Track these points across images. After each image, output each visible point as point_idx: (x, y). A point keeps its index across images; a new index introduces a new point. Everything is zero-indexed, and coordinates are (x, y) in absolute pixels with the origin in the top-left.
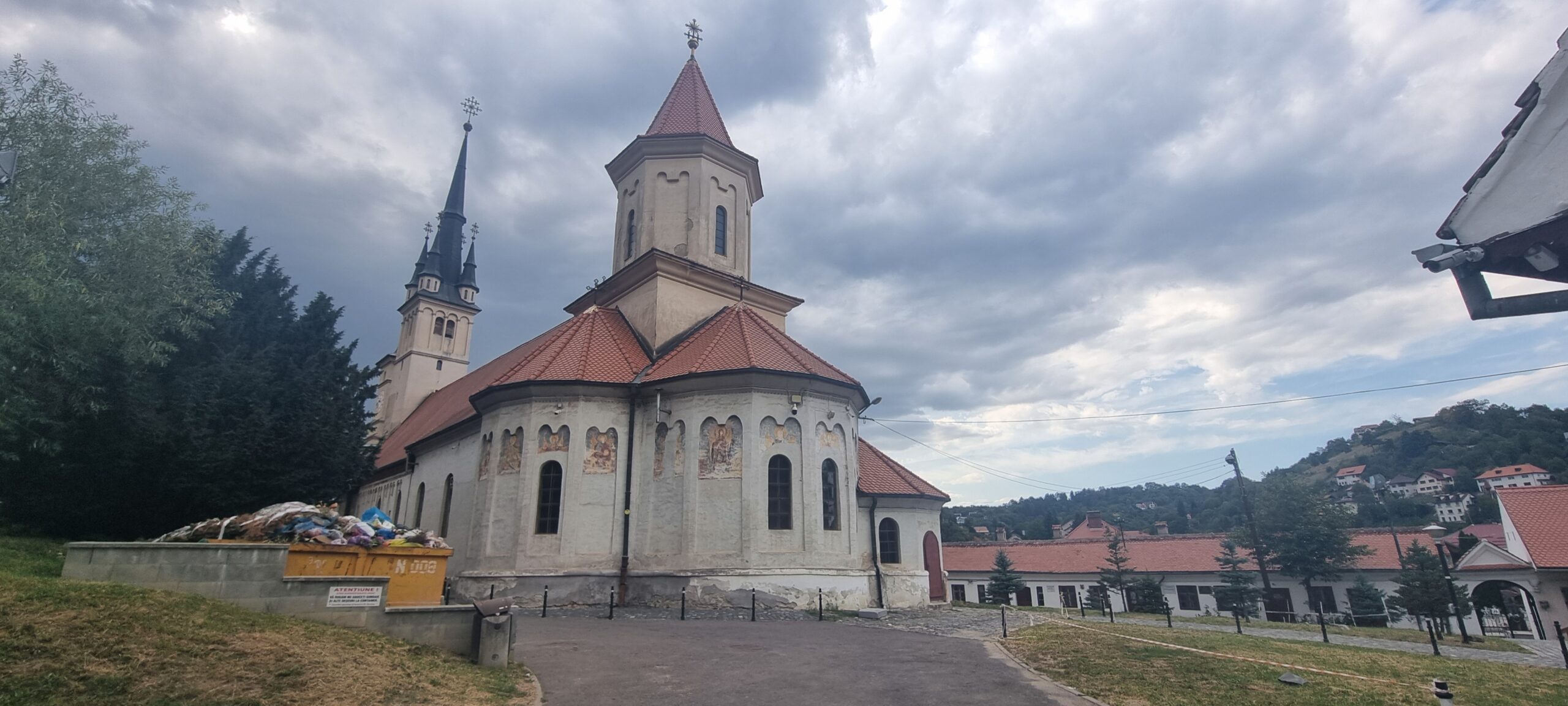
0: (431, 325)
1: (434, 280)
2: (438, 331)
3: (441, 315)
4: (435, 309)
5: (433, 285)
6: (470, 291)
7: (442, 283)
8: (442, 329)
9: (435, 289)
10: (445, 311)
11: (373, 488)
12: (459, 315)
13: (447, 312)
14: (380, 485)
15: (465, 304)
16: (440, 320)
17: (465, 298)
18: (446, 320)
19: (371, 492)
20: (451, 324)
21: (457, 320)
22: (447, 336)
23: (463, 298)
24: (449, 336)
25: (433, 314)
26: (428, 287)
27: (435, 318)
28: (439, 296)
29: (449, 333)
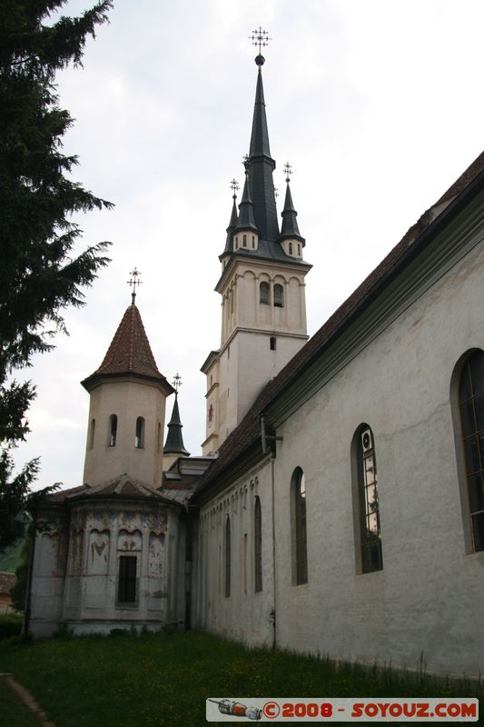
0: (255, 293)
1: (250, 235)
2: (264, 301)
3: (264, 279)
4: (257, 271)
5: (250, 241)
6: (295, 243)
7: (260, 239)
8: (268, 296)
9: (253, 247)
10: (270, 272)
11: (217, 505)
12: (287, 276)
13: (272, 274)
14: (226, 498)
15: (291, 260)
16: (264, 286)
17: (291, 253)
18: (272, 285)
19: (214, 512)
20: (279, 289)
21: (286, 283)
22: (276, 305)
23: (288, 253)
24: (278, 305)
25: (255, 279)
26: (245, 245)
27: (258, 283)
28: (260, 254)
29: (278, 300)
